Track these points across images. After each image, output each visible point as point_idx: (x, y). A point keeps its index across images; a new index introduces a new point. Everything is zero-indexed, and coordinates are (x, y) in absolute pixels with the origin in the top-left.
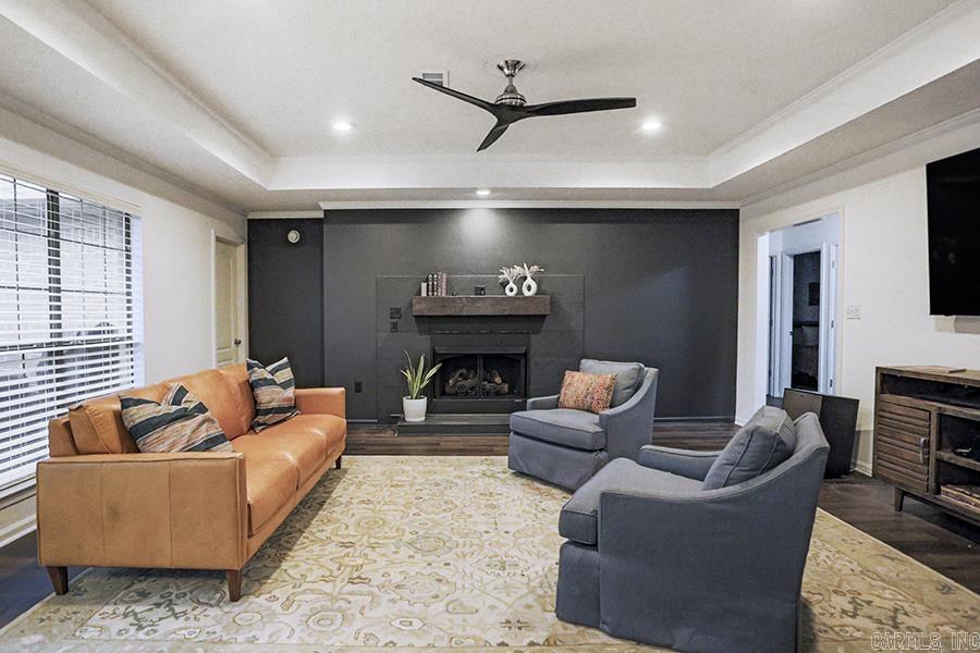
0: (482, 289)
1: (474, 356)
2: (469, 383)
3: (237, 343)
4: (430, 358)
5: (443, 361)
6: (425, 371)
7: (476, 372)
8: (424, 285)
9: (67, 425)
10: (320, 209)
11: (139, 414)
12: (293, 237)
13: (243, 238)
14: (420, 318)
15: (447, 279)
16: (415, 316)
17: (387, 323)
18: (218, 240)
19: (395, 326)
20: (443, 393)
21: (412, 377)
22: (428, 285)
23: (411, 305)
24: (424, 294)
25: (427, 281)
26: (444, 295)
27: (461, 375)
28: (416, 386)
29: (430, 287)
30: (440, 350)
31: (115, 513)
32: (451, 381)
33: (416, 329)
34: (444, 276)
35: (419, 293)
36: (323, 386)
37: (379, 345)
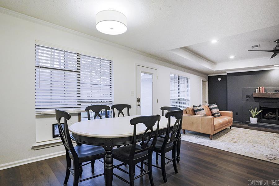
0: (277, 91)
1: (275, 109)
2: (273, 116)
3: (206, 102)
4: (259, 108)
5: (264, 110)
6: (257, 112)
7: (276, 113)
8: (257, 90)
9: (186, 110)
10: (226, 73)
11: (196, 109)
12: (219, 79)
13: (207, 80)
14: (255, 98)
15: (265, 88)
16: (254, 98)
17: (245, 99)
18: (203, 81)
19: (247, 100)
20: (264, 118)
21: (253, 113)
22: (258, 90)
23: (252, 95)
24: (257, 92)
25: (258, 89)
26: (263, 92)
27: (270, 114)
28: (254, 115)
29: (259, 91)
30: (262, 106)
31: (193, 123)
32: (266, 115)
33: (254, 101)
34: (263, 88)
35: (255, 92)
36: (227, 111)
37: (243, 104)
